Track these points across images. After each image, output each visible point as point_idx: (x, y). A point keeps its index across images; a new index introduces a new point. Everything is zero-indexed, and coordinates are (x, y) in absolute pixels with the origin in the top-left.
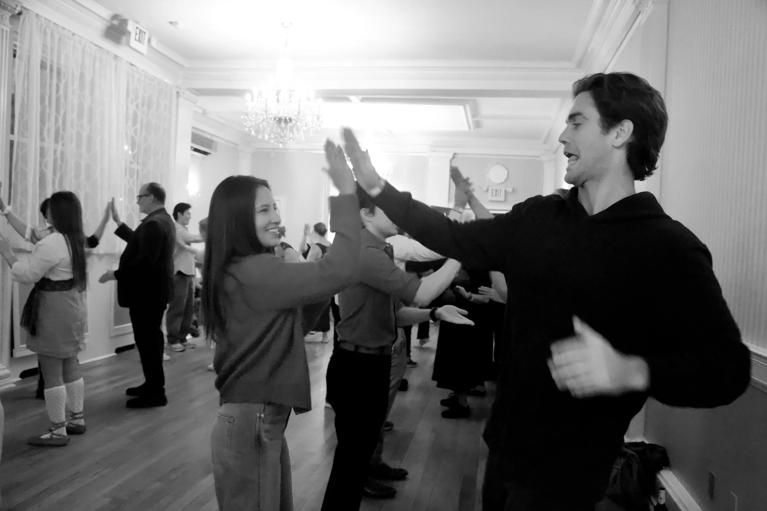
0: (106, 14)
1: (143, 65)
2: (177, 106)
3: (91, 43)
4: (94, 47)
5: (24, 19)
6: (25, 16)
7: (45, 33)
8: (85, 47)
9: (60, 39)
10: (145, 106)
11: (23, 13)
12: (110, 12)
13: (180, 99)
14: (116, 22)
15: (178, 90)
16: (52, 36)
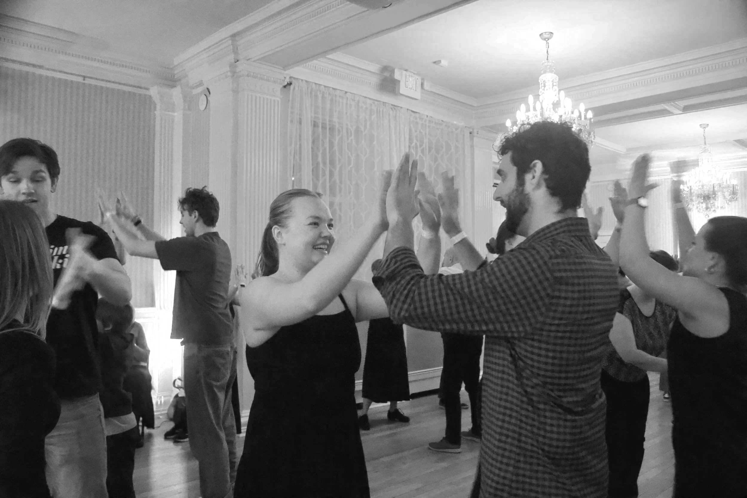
0: (374, 68)
1: (426, 111)
2: (472, 147)
3: (366, 97)
4: (369, 101)
5: (294, 89)
6: (295, 84)
7: (316, 96)
8: (359, 102)
9: (332, 100)
10: (433, 151)
11: (293, 83)
12: (379, 66)
13: (475, 139)
14: (387, 74)
15: (471, 130)
16: (323, 97)
